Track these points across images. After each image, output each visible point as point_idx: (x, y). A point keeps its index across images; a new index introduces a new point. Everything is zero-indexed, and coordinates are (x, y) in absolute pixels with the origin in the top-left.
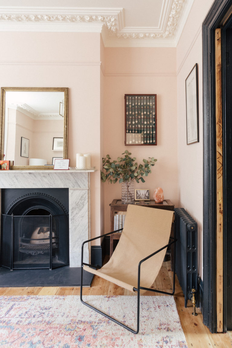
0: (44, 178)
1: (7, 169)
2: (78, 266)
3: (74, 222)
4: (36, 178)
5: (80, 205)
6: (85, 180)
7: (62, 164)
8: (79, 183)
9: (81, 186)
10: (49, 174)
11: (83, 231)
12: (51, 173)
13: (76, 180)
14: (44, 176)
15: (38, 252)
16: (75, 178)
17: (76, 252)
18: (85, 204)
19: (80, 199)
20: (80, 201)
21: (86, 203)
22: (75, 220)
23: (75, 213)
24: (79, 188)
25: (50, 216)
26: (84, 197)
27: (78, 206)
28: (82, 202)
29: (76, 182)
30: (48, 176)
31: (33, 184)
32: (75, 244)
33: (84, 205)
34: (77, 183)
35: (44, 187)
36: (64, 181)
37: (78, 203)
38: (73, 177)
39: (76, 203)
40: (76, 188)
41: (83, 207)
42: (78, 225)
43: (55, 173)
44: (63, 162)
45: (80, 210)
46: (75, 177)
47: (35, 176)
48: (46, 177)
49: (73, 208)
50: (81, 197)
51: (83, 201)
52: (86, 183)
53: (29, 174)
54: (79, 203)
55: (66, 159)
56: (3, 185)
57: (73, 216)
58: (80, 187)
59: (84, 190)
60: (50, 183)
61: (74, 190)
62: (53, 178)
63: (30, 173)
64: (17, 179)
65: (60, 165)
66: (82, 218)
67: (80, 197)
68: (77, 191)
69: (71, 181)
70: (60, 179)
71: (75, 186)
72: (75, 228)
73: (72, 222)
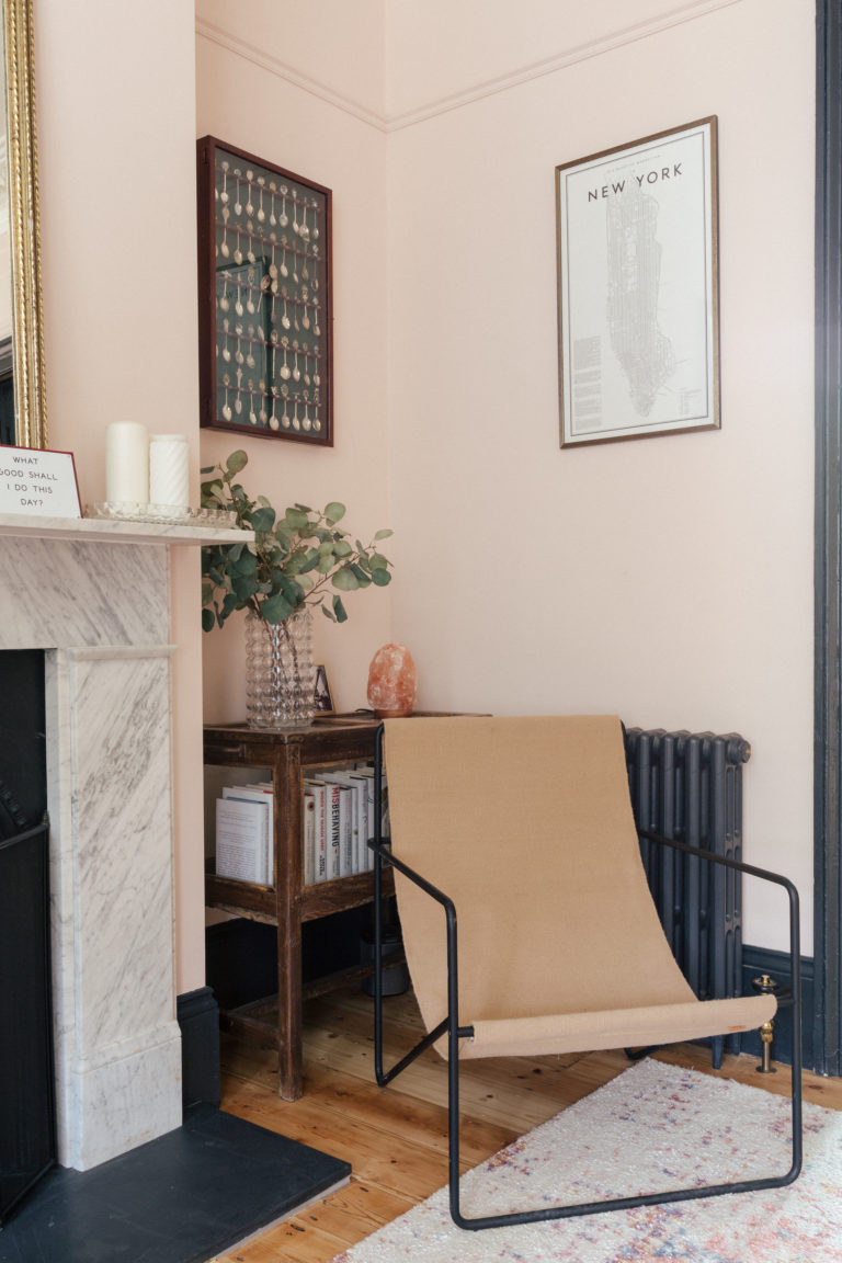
3: (96, 872)
5: (129, 756)
6: (152, 599)
7: (26, 480)
8: (124, 612)
9: (132, 635)
11: (144, 916)
13: (105, 601)
17: (115, 1059)
18: (153, 745)
19: (133, 720)
20: (130, 734)
21: (163, 739)
22: (104, 852)
23: (102, 810)
24: (119, 646)
26: (149, 705)
27: (121, 762)
28: (139, 735)
29: (108, 611)
32: (107, 1010)
33: (148, 754)
34: (114, 616)
36: (32, 598)
37: (119, 745)
38: (90, 575)
39: (105, 743)
40: (104, 646)
41: (144, 767)
42: (121, 887)
44: (35, 468)
45: (132, 786)
46: (98, 574)
49: (92, 778)
50: (136, 704)
51: (145, 726)
52: (160, 615)
54: (126, 743)
55: (43, 449)
57: (89, 834)
58: (130, 643)
59: (147, 658)
61: (98, 660)
65: (18, 488)
66: (140, 835)
67: (129, 707)
68: (114, 667)
69: (74, 599)
70: (12, 586)
71: (99, 636)
72: (106, 911)
73: (85, 871)
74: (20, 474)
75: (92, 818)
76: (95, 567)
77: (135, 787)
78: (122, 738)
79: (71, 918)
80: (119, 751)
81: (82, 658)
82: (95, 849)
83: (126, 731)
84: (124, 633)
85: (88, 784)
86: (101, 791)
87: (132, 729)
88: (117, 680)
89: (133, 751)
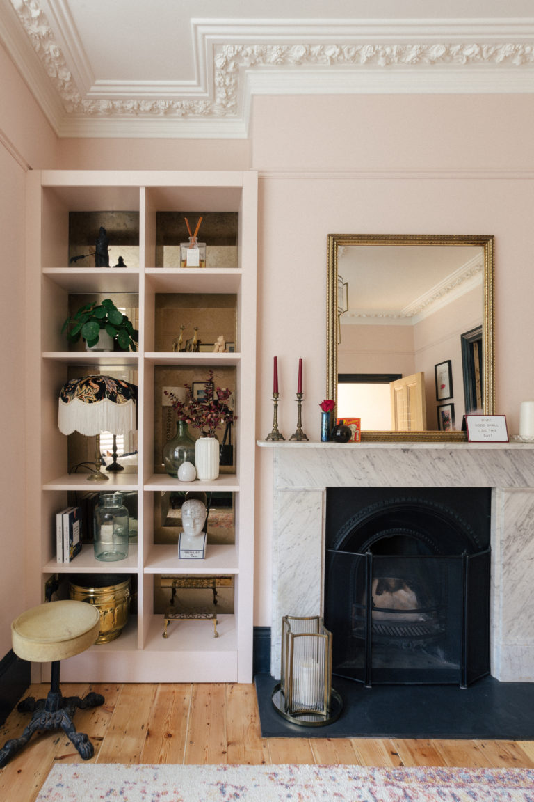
0: (439, 464)
1: (355, 438)
2: (521, 678)
3: (510, 572)
4: (419, 461)
5: (526, 530)
7: (486, 428)
8: (526, 475)
9: (529, 483)
10: (451, 453)
11: (531, 592)
12: (456, 450)
13: (518, 470)
14: (439, 458)
15: (413, 642)
16: (514, 461)
17: (515, 645)
19: (529, 516)
20: (526, 522)
22: (514, 565)
23: (513, 549)
24: (523, 486)
25: (465, 557)
27: (523, 532)
28: (531, 522)
29: (519, 474)
30: (450, 456)
31: (413, 476)
32: (513, 625)
34: (522, 476)
35: (439, 485)
36: (487, 469)
37: (522, 525)
38: (511, 460)
39: (516, 524)
40: (517, 487)
41: (533, 534)
42: (520, 580)
43: (468, 450)
44: (489, 423)
45: (527, 542)
46: (515, 459)
47: (417, 457)
48: (444, 460)
49: (509, 537)
50: (531, 510)
53: (402, 453)
54: (525, 525)
55: (493, 415)
56: (339, 478)
57: (508, 557)
58: (528, 486)
60: (455, 475)
61: (514, 492)
62: (461, 462)
63: (405, 450)
64: (373, 465)
65: (483, 430)
66: (530, 561)
67: (527, 511)
68: (521, 495)
69: (504, 469)
70: (479, 465)
71: (514, 483)
72: (513, 587)
73: (505, 570)
74: (484, 425)
75: (509, 552)
76: (514, 457)
77: (529, 542)
78: (523, 522)
79: (499, 586)
80: (522, 527)
81: (506, 491)
82: (510, 563)
83: (525, 520)
84: (525, 482)
85: (508, 538)
86: (513, 542)
87: (528, 520)
88: (521, 500)
89: (528, 528)
